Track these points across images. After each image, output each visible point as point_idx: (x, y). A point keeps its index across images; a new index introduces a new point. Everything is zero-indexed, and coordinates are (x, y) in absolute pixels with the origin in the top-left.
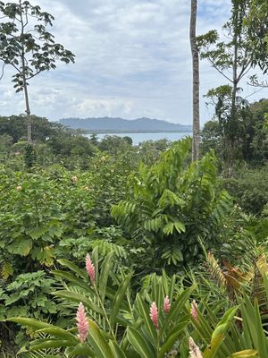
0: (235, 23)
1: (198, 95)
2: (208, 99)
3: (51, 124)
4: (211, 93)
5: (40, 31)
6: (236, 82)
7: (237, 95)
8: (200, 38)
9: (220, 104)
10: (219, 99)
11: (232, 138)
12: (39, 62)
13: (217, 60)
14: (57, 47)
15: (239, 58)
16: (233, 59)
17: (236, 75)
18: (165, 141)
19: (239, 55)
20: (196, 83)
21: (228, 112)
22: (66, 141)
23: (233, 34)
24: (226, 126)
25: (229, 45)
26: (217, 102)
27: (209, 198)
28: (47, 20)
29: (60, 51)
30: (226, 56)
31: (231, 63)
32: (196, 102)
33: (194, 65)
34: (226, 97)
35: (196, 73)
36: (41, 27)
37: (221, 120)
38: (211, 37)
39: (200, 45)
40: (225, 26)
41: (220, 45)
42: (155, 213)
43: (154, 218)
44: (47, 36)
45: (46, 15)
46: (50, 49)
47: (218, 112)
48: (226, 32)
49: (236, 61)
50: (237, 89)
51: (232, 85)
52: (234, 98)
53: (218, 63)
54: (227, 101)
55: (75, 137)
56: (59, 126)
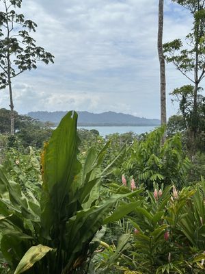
0: (196, 33)
1: (164, 94)
2: (174, 97)
3: (21, 117)
4: (176, 92)
5: (23, 35)
6: (197, 82)
7: (198, 93)
8: (166, 45)
9: (184, 101)
10: (183, 96)
11: (194, 130)
12: (23, 63)
13: (181, 63)
14: (39, 50)
15: (200, 62)
16: (195, 63)
17: (197, 77)
18: (131, 134)
19: (200, 59)
20: (163, 84)
21: (190, 108)
22: (36, 133)
23: (195, 43)
24: (189, 120)
25: (191, 52)
26: (181, 99)
27: (177, 161)
28: (31, 26)
29: (41, 53)
30: (189, 60)
31: (193, 66)
32: (163, 100)
33: (161, 69)
34: (189, 95)
35: (163, 76)
36: (24, 32)
37: (185, 114)
38: (176, 44)
39: (166, 51)
40: (188, 36)
41: (184, 52)
42: (145, 169)
43: (144, 172)
44: (29, 40)
45: (30, 23)
46: (32, 51)
47: (182, 108)
48: (189, 40)
49: (197, 65)
50: (197, 89)
51: (194, 85)
52: (195, 96)
53: (181, 66)
54: (190, 99)
55: (44, 129)
56: (29, 119)
